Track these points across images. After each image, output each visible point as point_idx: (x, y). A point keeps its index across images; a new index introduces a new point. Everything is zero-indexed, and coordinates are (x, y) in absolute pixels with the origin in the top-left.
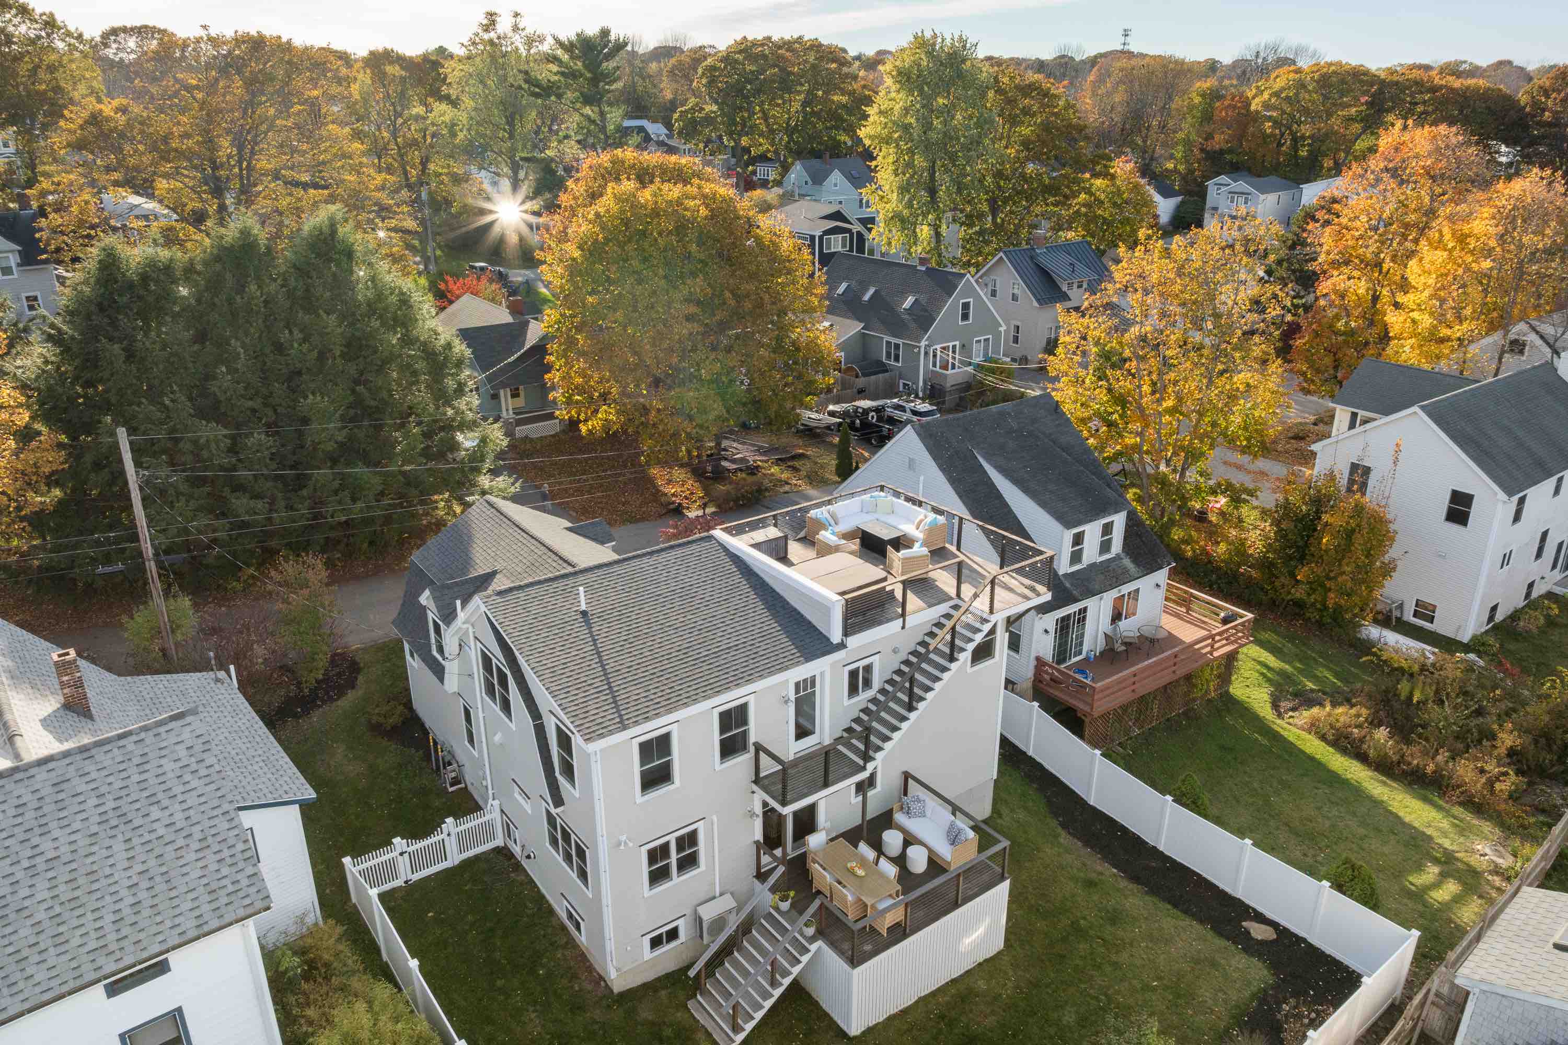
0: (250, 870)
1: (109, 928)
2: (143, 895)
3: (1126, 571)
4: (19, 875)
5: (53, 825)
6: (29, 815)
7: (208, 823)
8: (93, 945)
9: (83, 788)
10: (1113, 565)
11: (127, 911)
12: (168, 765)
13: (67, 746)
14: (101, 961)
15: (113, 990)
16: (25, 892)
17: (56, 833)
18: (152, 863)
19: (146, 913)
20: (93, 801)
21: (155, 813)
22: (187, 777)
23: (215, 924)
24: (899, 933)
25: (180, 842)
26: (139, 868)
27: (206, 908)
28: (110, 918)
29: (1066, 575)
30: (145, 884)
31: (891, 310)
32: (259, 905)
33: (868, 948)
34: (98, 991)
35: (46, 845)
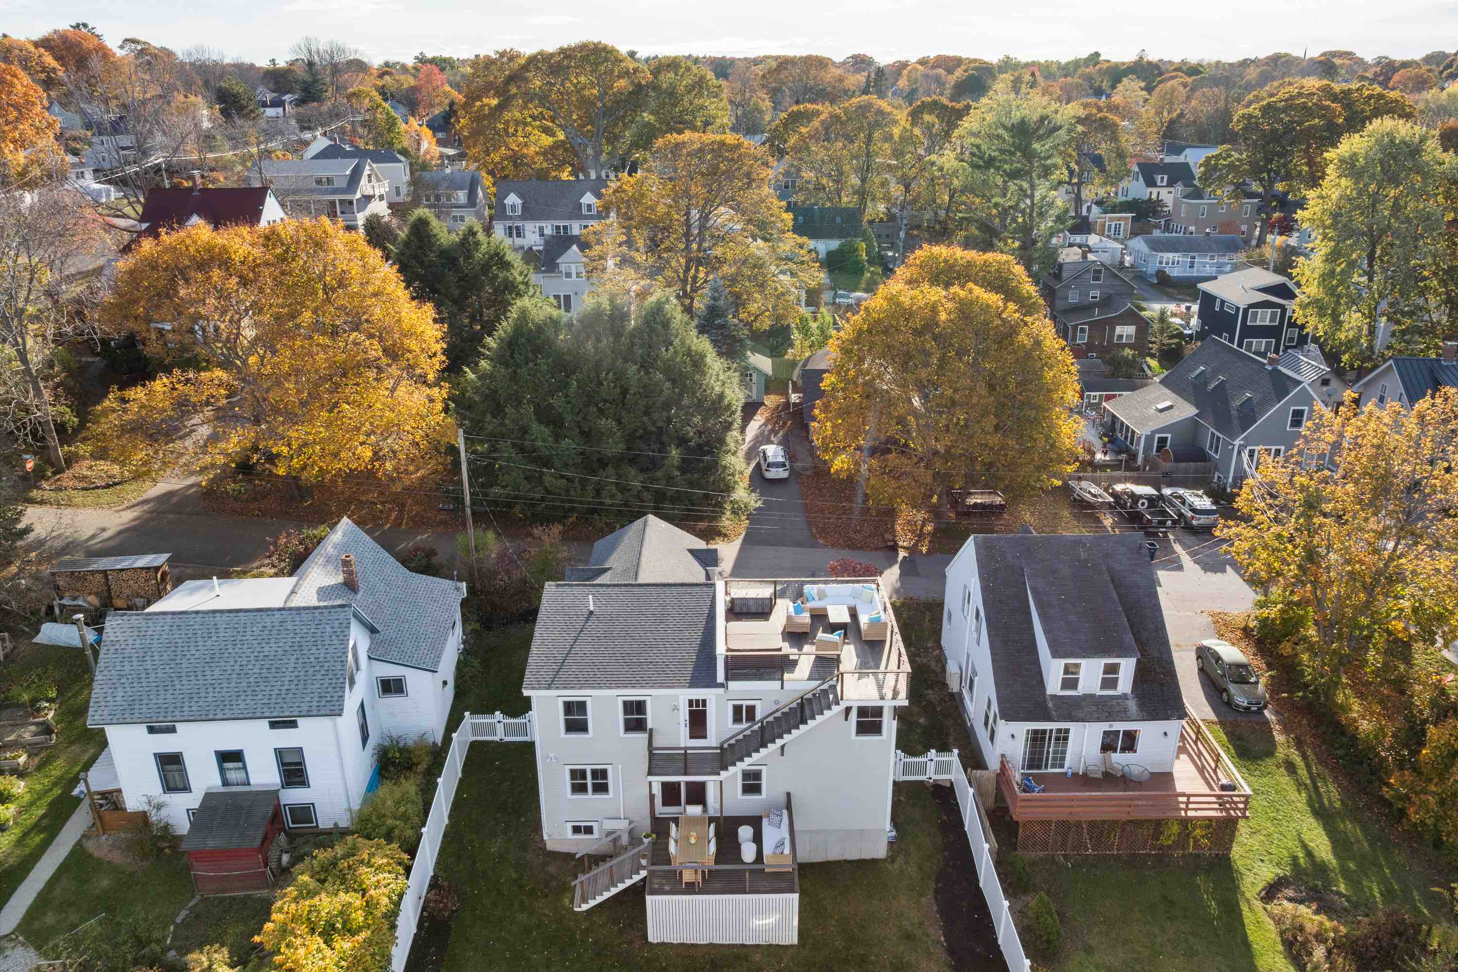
0: (340, 694)
1: (274, 696)
2: (293, 687)
3: (1126, 710)
4: (252, 658)
5: (273, 640)
6: (266, 632)
7: (332, 663)
8: (266, 701)
9: (290, 627)
10: (1114, 702)
11: (284, 692)
12: (328, 629)
13: (322, 604)
14: (265, 710)
15: (274, 725)
16: (250, 667)
17: (272, 645)
18: (302, 673)
19: (290, 695)
20: (292, 635)
21: (314, 651)
22: (334, 638)
23: (315, 712)
24: (691, 889)
25: (317, 668)
26: (296, 673)
27: (314, 704)
28: (276, 692)
29: (1054, 697)
30: (295, 682)
31: (1226, 401)
32: (337, 712)
33: (667, 888)
34: (265, 723)
35: (266, 649)
